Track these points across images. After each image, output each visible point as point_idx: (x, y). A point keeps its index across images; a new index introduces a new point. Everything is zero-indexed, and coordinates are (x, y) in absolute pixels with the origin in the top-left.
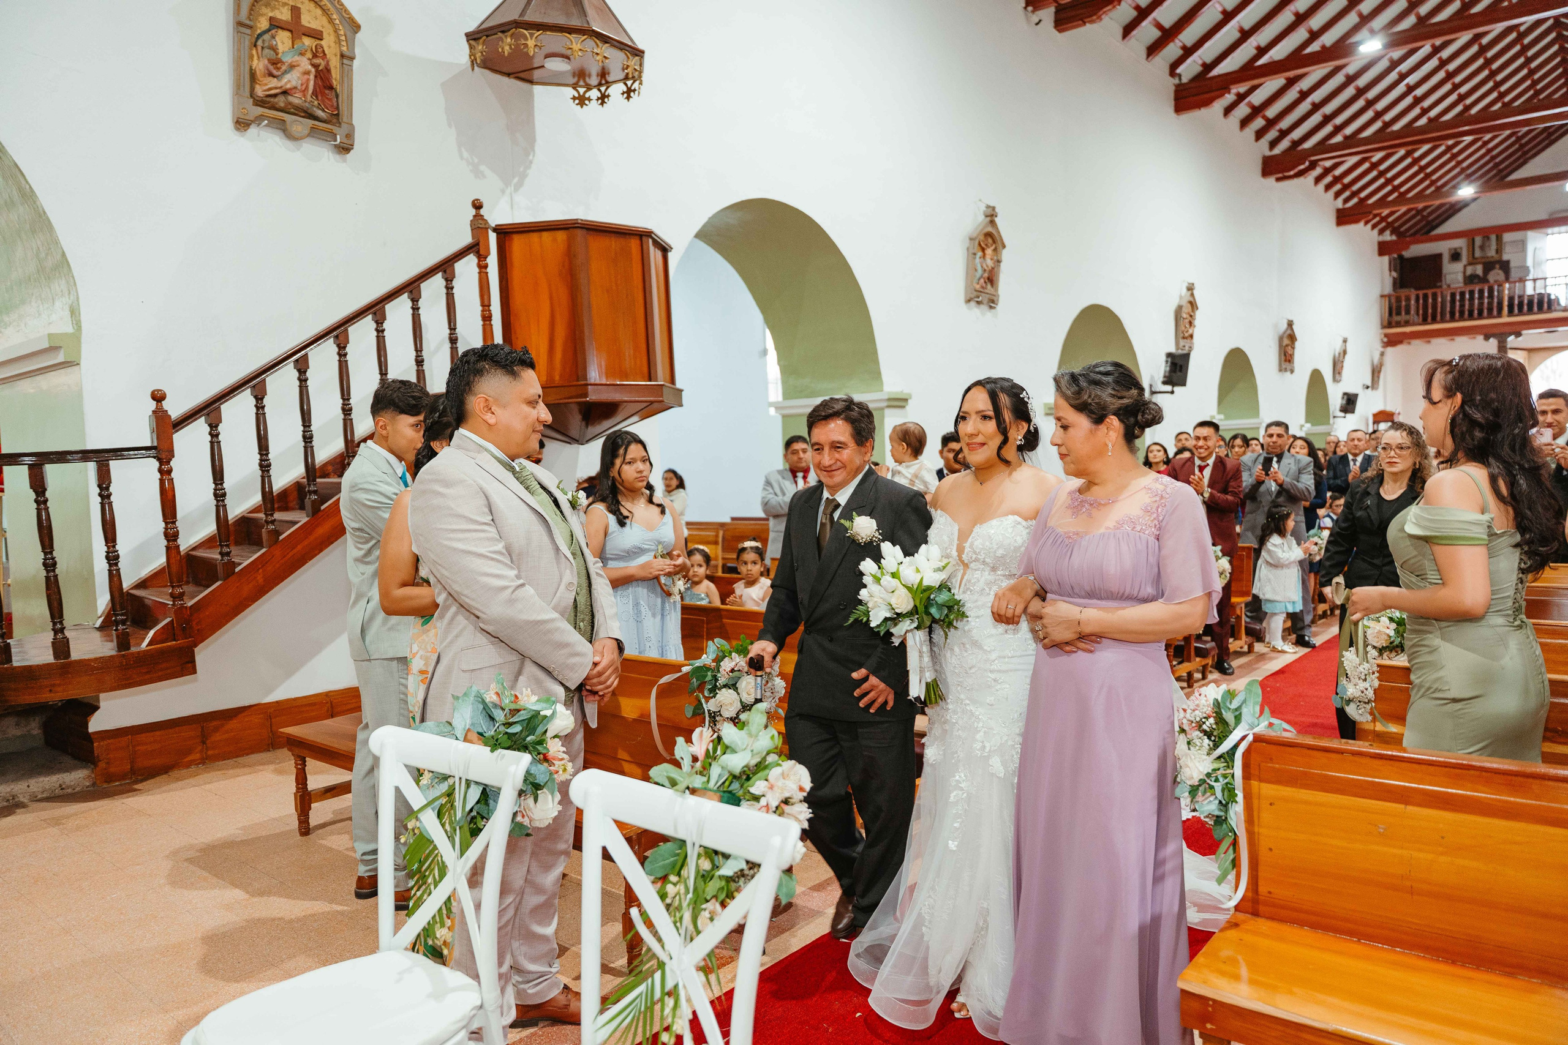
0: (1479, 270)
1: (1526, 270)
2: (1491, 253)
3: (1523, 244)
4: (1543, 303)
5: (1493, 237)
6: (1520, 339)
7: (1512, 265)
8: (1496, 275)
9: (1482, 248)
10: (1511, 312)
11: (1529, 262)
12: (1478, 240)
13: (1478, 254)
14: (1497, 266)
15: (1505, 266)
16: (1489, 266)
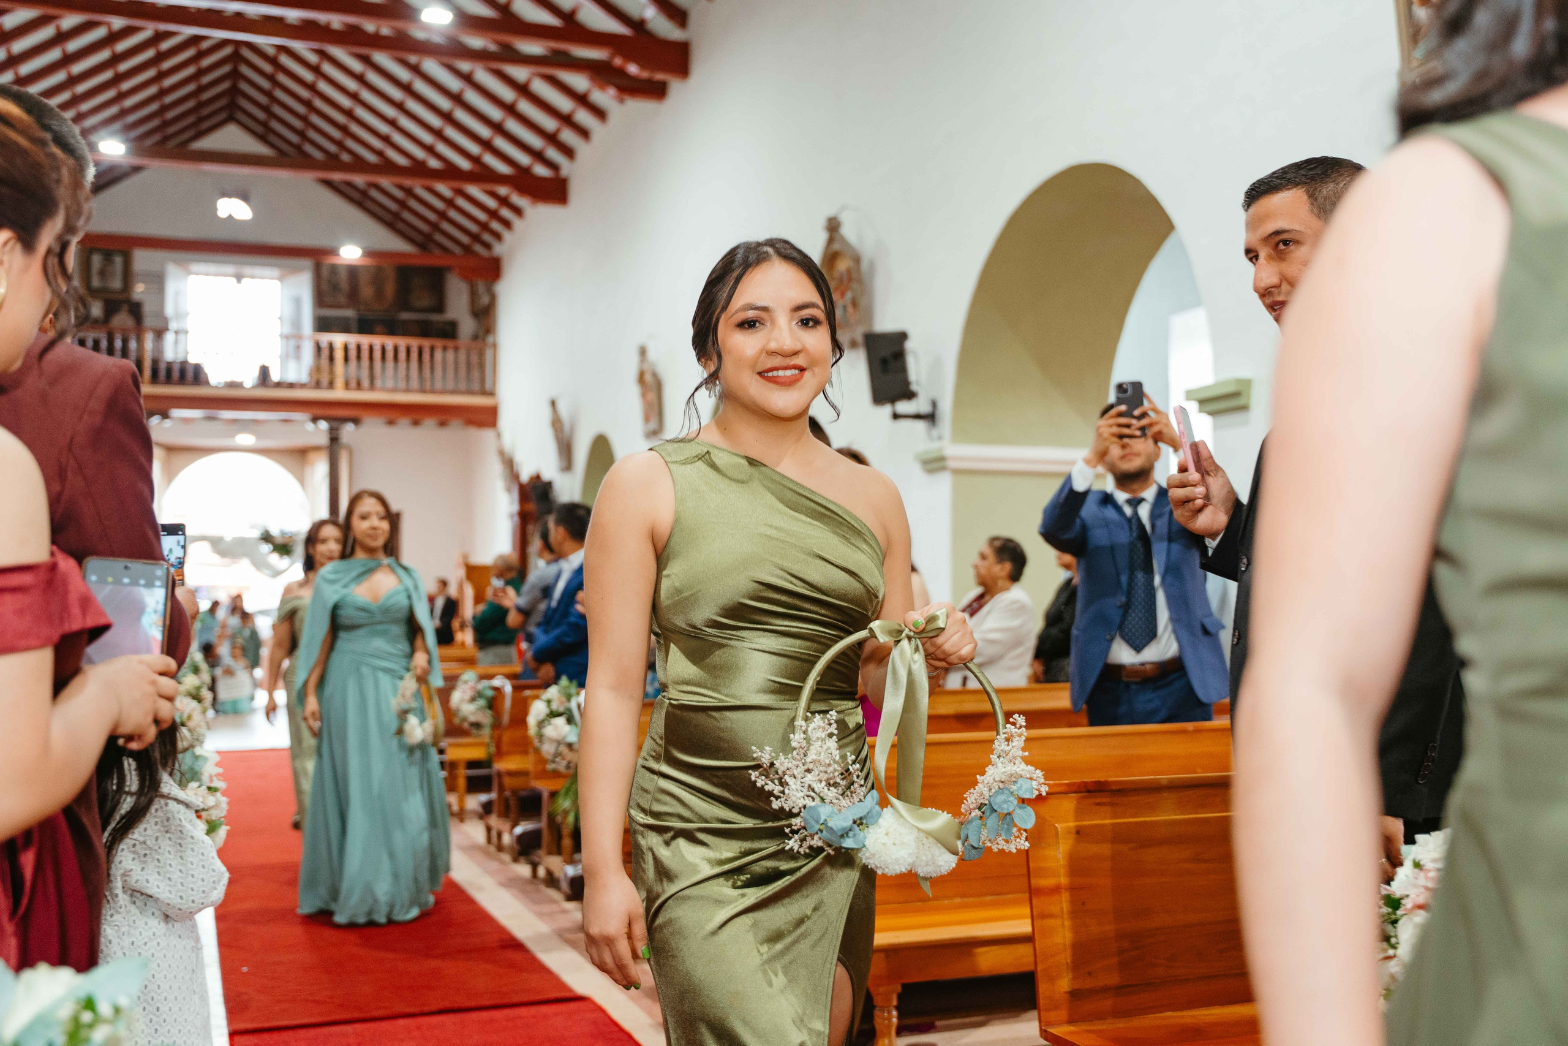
0: (96, 310)
1: (166, 320)
2: (116, 284)
3: (158, 281)
4: (192, 375)
5: (118, 260)
6: (167, 423)
7: (148, 309)
8: (122, 319)
9: (102, 273)
10: (155, 378)
11: (169, 310)
12: (97, 260)
13: (96, 282)
14: (125, 307)
15: (136, 310)
16: (111, 308)
